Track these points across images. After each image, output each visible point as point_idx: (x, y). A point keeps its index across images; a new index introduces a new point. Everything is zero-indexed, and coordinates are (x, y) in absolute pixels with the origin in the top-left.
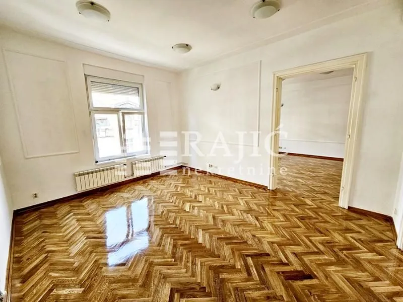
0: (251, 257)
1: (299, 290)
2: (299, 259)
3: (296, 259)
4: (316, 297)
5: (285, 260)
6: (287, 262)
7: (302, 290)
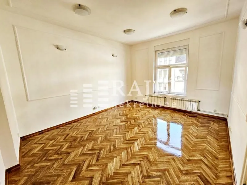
0: (98, 153)
1: (72, 167)
2: (88, 177)
3: (88, 176)
4: (64, 173)
5: (90, 169)
6: (89, 169)
7: (71, 168)
